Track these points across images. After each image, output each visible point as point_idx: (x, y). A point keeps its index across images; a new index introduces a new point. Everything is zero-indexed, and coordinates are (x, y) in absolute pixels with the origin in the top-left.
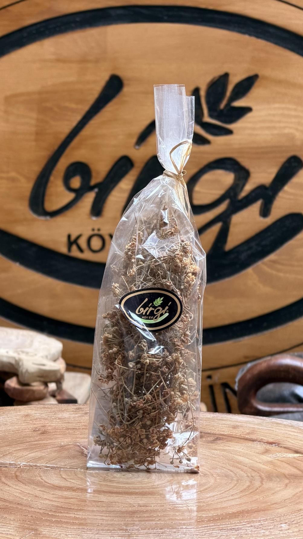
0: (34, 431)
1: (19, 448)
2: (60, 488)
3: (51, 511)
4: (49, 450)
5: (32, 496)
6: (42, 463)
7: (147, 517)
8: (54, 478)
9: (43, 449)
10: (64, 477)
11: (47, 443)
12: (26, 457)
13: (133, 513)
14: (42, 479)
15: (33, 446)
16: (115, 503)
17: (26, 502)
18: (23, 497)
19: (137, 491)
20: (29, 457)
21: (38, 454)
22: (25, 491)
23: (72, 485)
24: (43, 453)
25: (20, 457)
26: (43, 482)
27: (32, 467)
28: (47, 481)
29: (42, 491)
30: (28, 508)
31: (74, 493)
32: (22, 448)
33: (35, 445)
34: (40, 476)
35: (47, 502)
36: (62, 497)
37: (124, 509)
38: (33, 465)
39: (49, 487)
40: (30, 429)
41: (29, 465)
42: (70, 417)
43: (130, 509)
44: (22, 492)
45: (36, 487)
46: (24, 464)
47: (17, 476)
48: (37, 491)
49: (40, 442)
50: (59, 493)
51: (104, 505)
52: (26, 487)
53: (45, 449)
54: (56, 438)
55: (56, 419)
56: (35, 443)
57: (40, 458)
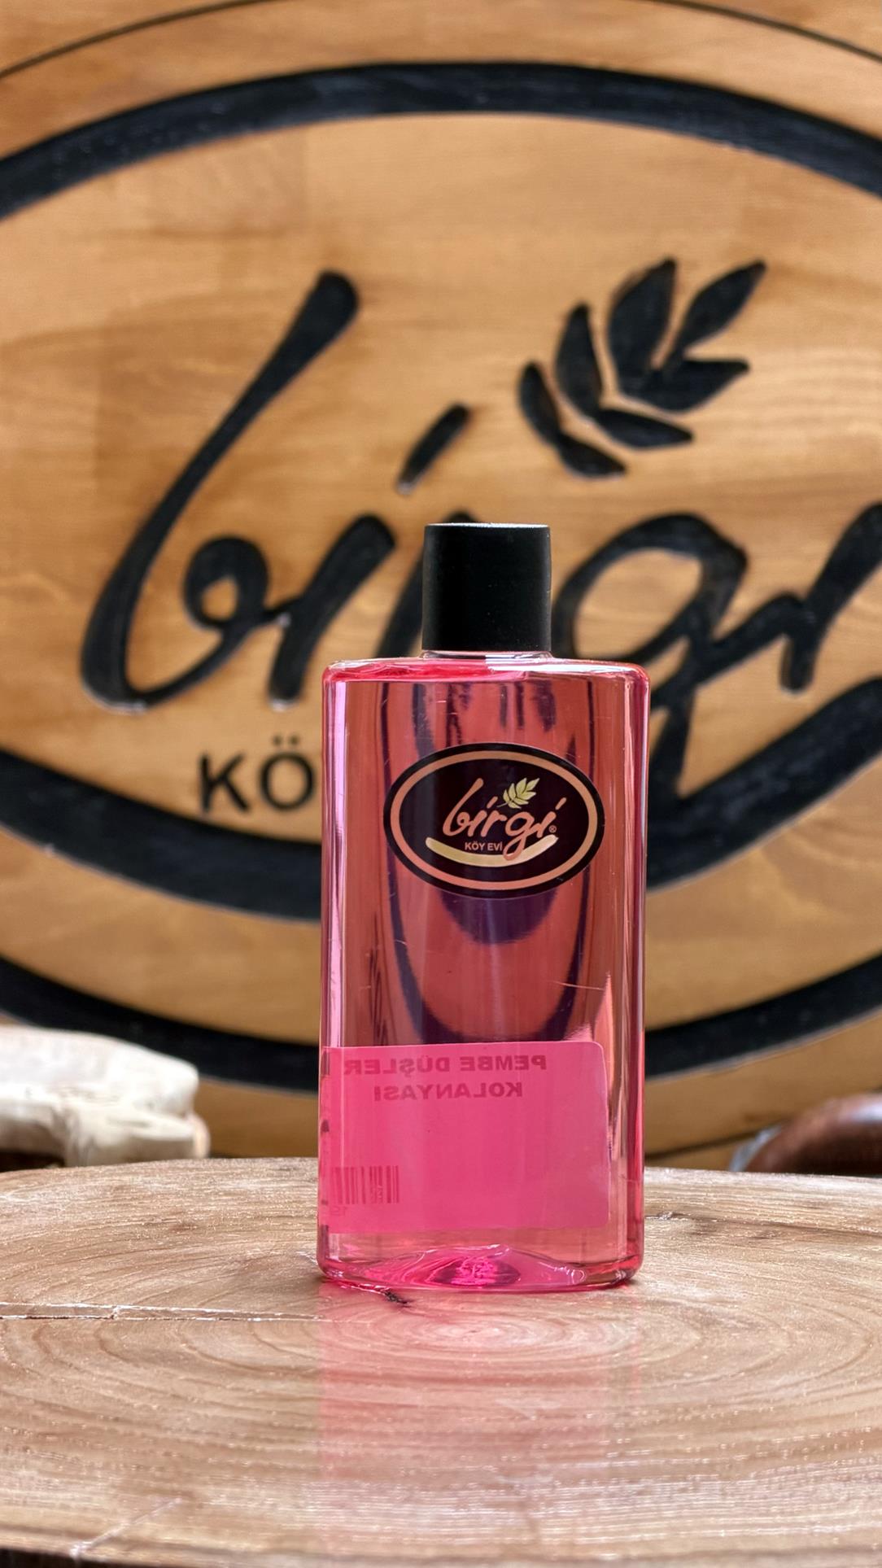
0: (148, 1224)
1: (101, 1268)
2: (256, 1370)
3: (233, 1436)
4: (204, 1271)
5: (161, 1395)
6: (188, 1304)
7: (578, 1447)
8: (234, 1344)
9: (186, 1268)
10: (267, 1340)
11: (196, 1254)
12: (129, 1290)
13: (524, 1439)
14: (190, 1348)
15: (149, 1263)
16: (457, 1408)
17: (141, 1413)
18: (131, 1401)
19: (528, 1373)
20: (139, 1289)
21: (171, 1281)
22: (134, 1383)
23: (300, 1362)
24: (185, 1278)
25: (111, 1292)
26: (199, 1356)
27: (153, 1316)
28: (209, 1352)
29: (196, 1382)
30: (152, 1432)
31: (308, 1385)
32: (114, 1266)
33: (156, 1258)
34: (185, 1341)
35: (216, 1412)
36: (270, 1397)
37: (491, 1428)
38: (157, 1311)
39: (220, 1370)
40: (134, 1219)
41: (143, 1311)
42: (262, 1189)
43: (512, 1426)
44: (127, 1388)
45: (172, 1371)
46: (123, 1310)
47: (103, 1344)
48: (180, 1381)
49: (174, 1251)
50: (259, 1386)
51: (419, 1416)
52: (141, 1371)
53: (190, 1269)
54: (226, 1240)
55: (217, 1194)
56: (157, 1253)
57: (178, 1293)
